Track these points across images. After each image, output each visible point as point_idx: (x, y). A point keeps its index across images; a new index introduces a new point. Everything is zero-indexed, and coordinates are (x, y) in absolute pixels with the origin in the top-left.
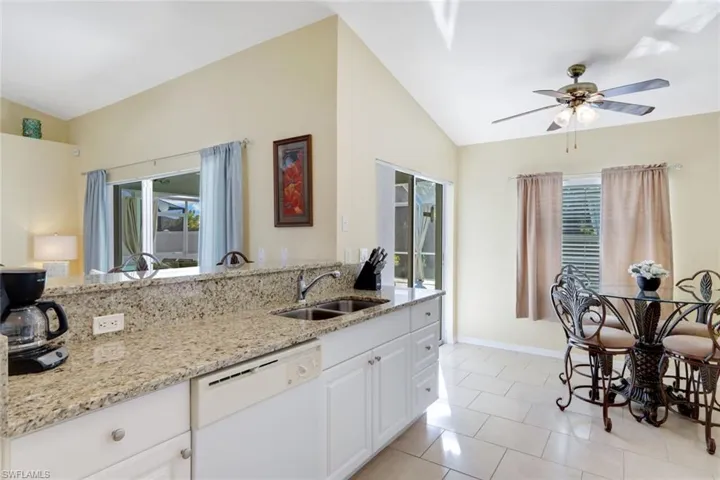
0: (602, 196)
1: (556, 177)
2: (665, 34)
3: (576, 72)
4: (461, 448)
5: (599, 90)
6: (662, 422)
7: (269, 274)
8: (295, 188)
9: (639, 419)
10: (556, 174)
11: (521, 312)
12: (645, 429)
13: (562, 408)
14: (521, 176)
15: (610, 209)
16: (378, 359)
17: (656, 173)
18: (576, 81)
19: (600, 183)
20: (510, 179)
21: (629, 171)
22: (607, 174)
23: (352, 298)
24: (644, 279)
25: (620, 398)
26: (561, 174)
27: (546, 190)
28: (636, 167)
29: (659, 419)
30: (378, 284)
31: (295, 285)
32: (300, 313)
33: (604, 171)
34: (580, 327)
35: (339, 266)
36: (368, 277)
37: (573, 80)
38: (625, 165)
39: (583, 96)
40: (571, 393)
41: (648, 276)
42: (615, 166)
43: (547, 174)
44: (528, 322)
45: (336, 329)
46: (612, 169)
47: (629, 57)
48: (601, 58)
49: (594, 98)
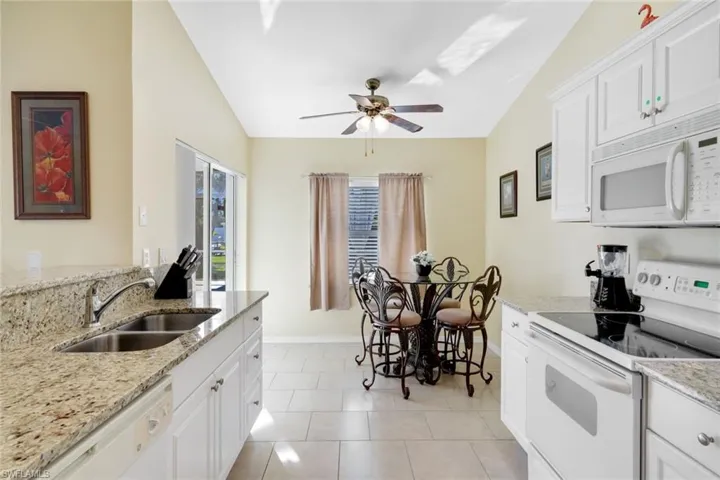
0: (380, 196)
1: (343, 177)
2: (437, 70)
3: (373, 85)
4: (299, 455)
5: (391, 105)
6: (437, 380)
7: (40, 291)
8: (57, 164)
9: (421, 382)
10: (344, 175)
11: (315, 304)
12: (427, 389)
13: (367, 388)
14: (313, 174)
15: (385, 209)
16: (221, 382)
17: (416, 179)
18: (373, 93)
19: (377, 185)
20: (303, 176)
21: (399, 177)
22: (383, 178)
23: (162, 312)
24: (421, 266)
25: (409, 369)
26: (348, 175)
27: (336, 189)
28: (403, 174)
29: (434, 379)
30: (189, 291)
31: (83, 303)
32: (96, 341)
33: (380, 175)
34: (385, 312)
35: (138, 271)
36: (175, 283)
37: (370, 91)
38: (396, 172)
39: (379, 108)
40: (375, 372)
41: (424, 264)
42: (389, 172)
43: (336, 174)
44: (321, 312)
45: (187, 356)
46: (387, 174)
47: (411, 82)
48: (394, 77)
49: (386, 111)
